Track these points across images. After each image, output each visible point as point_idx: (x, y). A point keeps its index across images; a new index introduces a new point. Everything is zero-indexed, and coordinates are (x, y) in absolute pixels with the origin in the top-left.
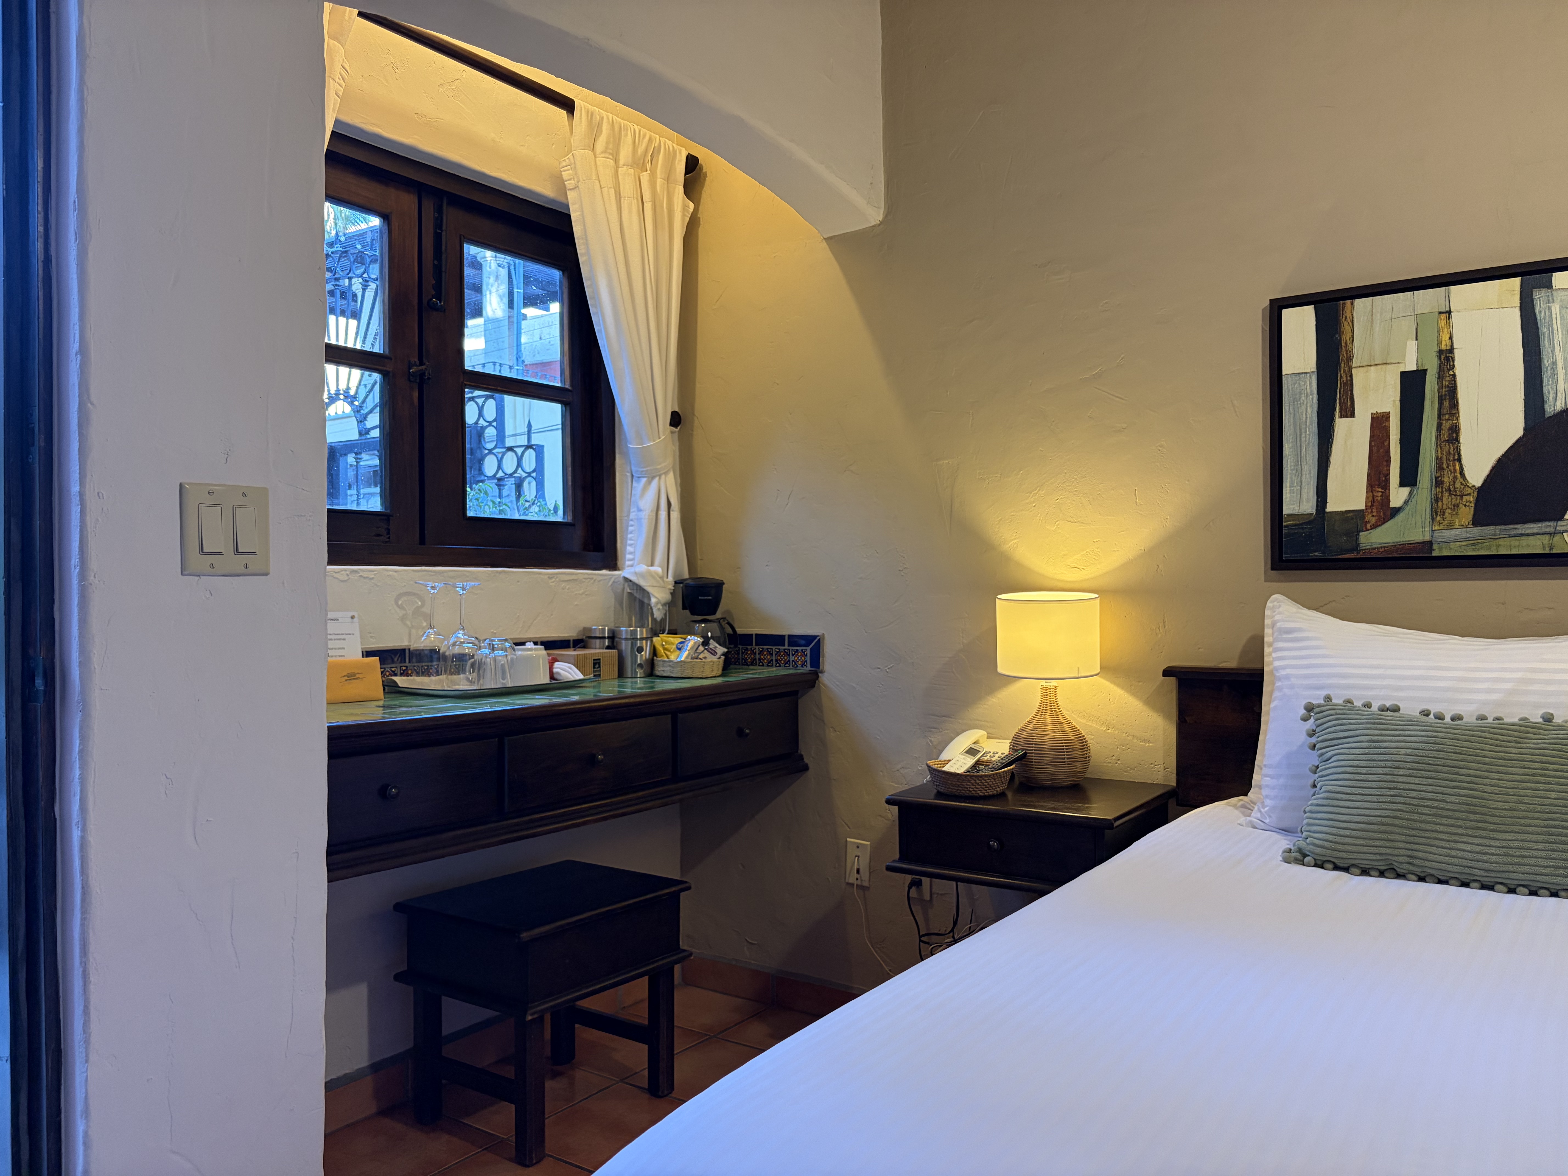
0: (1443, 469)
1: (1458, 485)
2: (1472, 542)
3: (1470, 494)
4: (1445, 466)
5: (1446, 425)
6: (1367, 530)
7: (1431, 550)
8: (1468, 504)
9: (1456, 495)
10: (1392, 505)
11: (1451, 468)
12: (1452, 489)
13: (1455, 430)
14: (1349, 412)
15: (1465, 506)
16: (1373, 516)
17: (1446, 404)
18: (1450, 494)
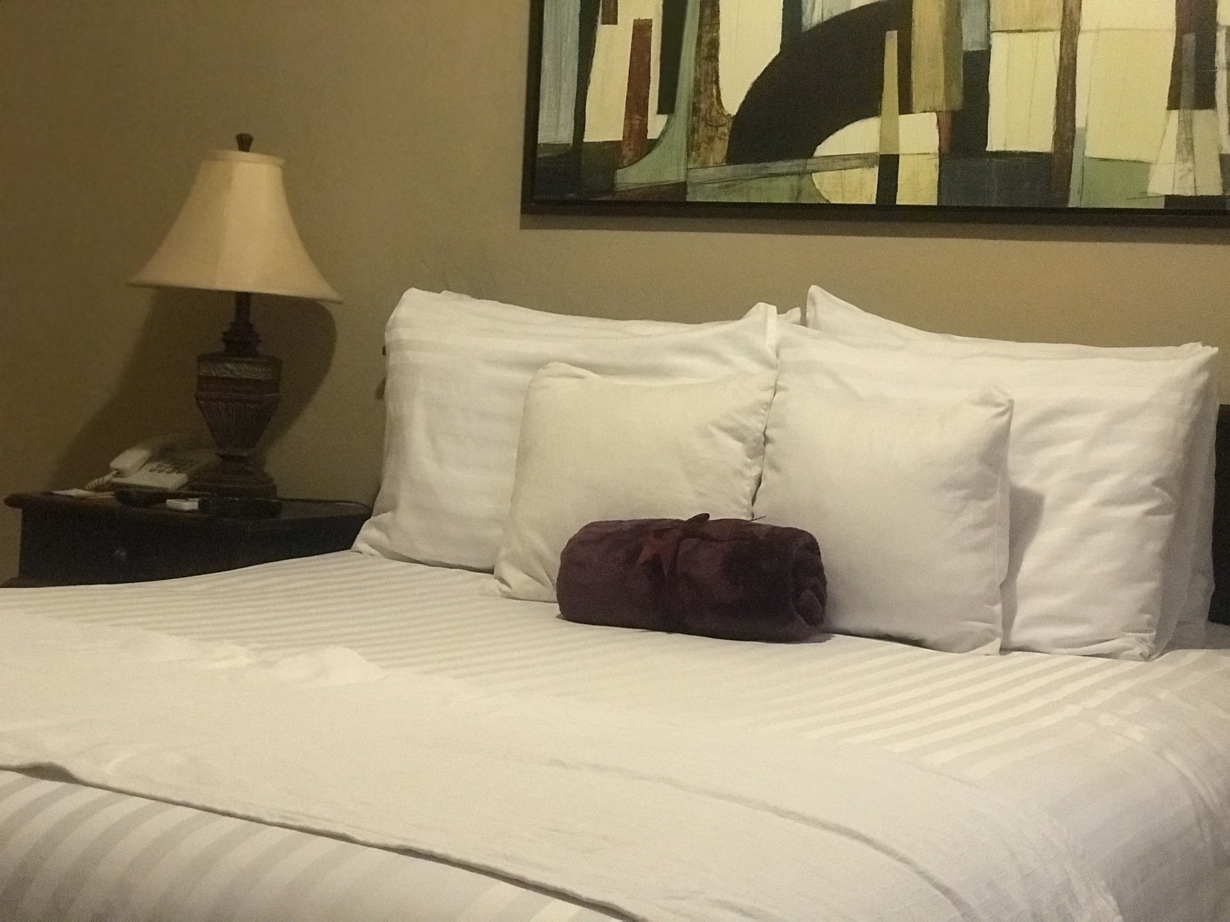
0: (700, 93)
1: (714, 113)
2: (725, 183)
3: (725, 125)
4: (702, 89)
5: (706, 39)
6: (624, 167)
7: (686, 193)
8: (722, 137)
9: (711, 126)
10: (649, 137)
11: (709, 92)
12: (709, 119)
13: (715, 44)
14: (612, 19)
15: (720, 139)
16: (630, 150)
17: (708, 12)
18: (707, 124)
